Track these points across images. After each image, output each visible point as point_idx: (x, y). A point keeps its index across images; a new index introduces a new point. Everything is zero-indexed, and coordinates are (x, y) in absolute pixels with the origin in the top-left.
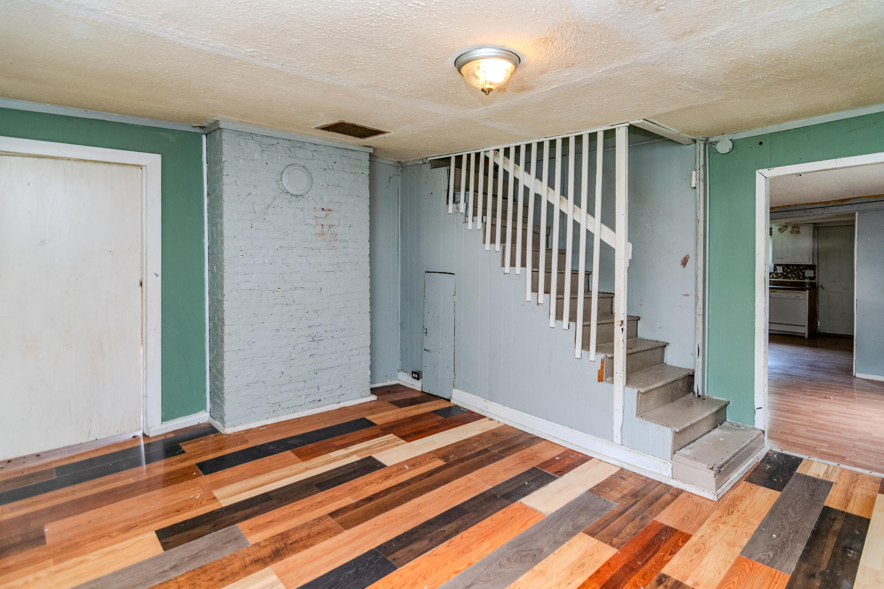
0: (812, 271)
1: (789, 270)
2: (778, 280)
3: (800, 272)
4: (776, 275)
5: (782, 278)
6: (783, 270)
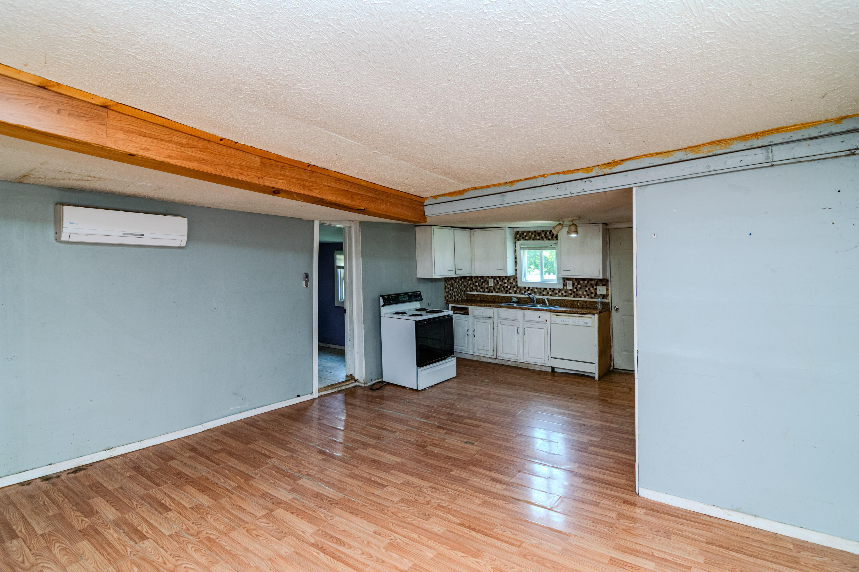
0: (604, 288)
1: (579, 286)
2: (568, 298)
3: (591, 289)
4: (565, 292)
5: (572, 296)
6: (573, 286)
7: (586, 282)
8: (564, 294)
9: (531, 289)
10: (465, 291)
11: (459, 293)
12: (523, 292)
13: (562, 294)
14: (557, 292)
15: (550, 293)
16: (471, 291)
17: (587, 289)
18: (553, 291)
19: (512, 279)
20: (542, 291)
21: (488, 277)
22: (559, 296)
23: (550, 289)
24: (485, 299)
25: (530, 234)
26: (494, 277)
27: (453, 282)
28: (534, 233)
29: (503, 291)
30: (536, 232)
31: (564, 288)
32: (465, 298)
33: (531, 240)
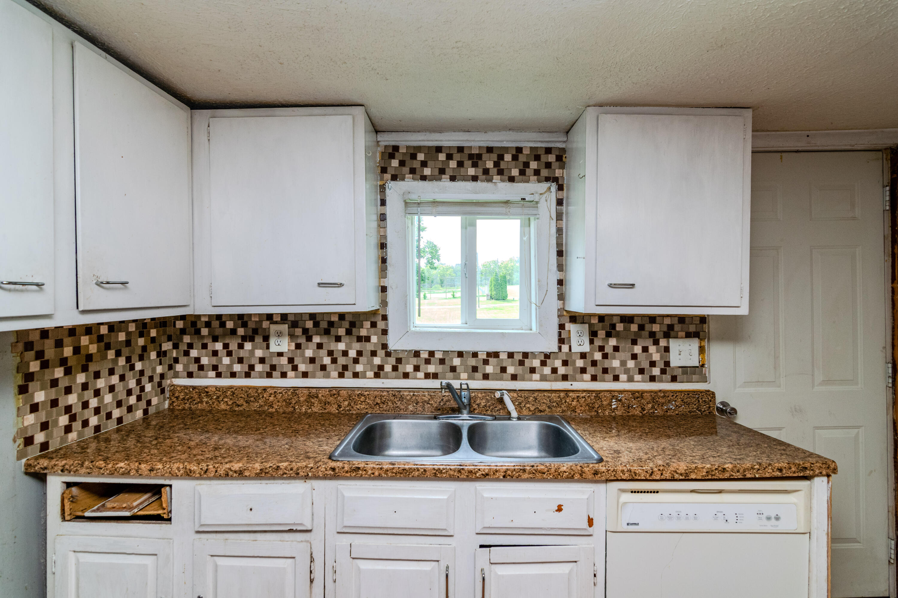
0: (694, 345)
1: (613, 341)
2: (577, 385)
3: (652, 349)
4: (565, 363)
5: (587, 377)
6: (591, 342)
7: (634, 327)
8: (562, 370)
9: (439, 355)
10: (162, 376)
11: (129, 393)
12: (409, 368)
13: (554, 370)
14: (536, 363)
15: (511, 370)
16: (190, 375)
17: (638, 349)
18: (521, 363)
19: (367, 324)
20: (480, 365)
21: (269, 317)
22: (544, 378)
23: (511, 355)
24: (255, 406)
25: (442, 157)
26: (291, 318)
27: (93, 349)
28: (457, 157)
29: (331, 367)
30: (466, 152)
31: (560, 348)
32: (161, 409)
33: (443, 180)
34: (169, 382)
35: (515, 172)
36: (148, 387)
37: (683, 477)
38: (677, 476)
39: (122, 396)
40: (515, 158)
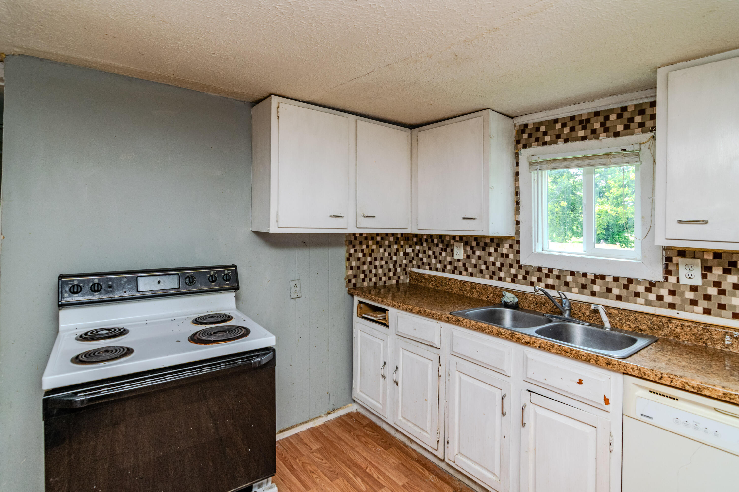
4: (672, 293)
5: (699, 309)
6: (704, 276)
8: (668, 299)
10: (406, 265)
11: (390, 270)
12: (534, 279)
13: (660, 298)
14: (641, 289)
15: (616, 291)
16: (419, 267)
18: (626, 287)
19: (507, 246)
20: (589, 284)
21: (454, 237)
22: (648, 303)
23: (616, 279)
24: (445, 288)
25: (558, 126)
26: (465, 239)
27: (374, 247)
28: (570, 124)
29: (485, 271)
30: (577, 119)
31: (666, 279)
32: (405, 282)
33: (559, 143)
34: (409, 269)
35: (620, 128)
36: (399, 270)
37: (695, 391)
38: (687, 388)
39: (386, 271)
40: (620, 116)
